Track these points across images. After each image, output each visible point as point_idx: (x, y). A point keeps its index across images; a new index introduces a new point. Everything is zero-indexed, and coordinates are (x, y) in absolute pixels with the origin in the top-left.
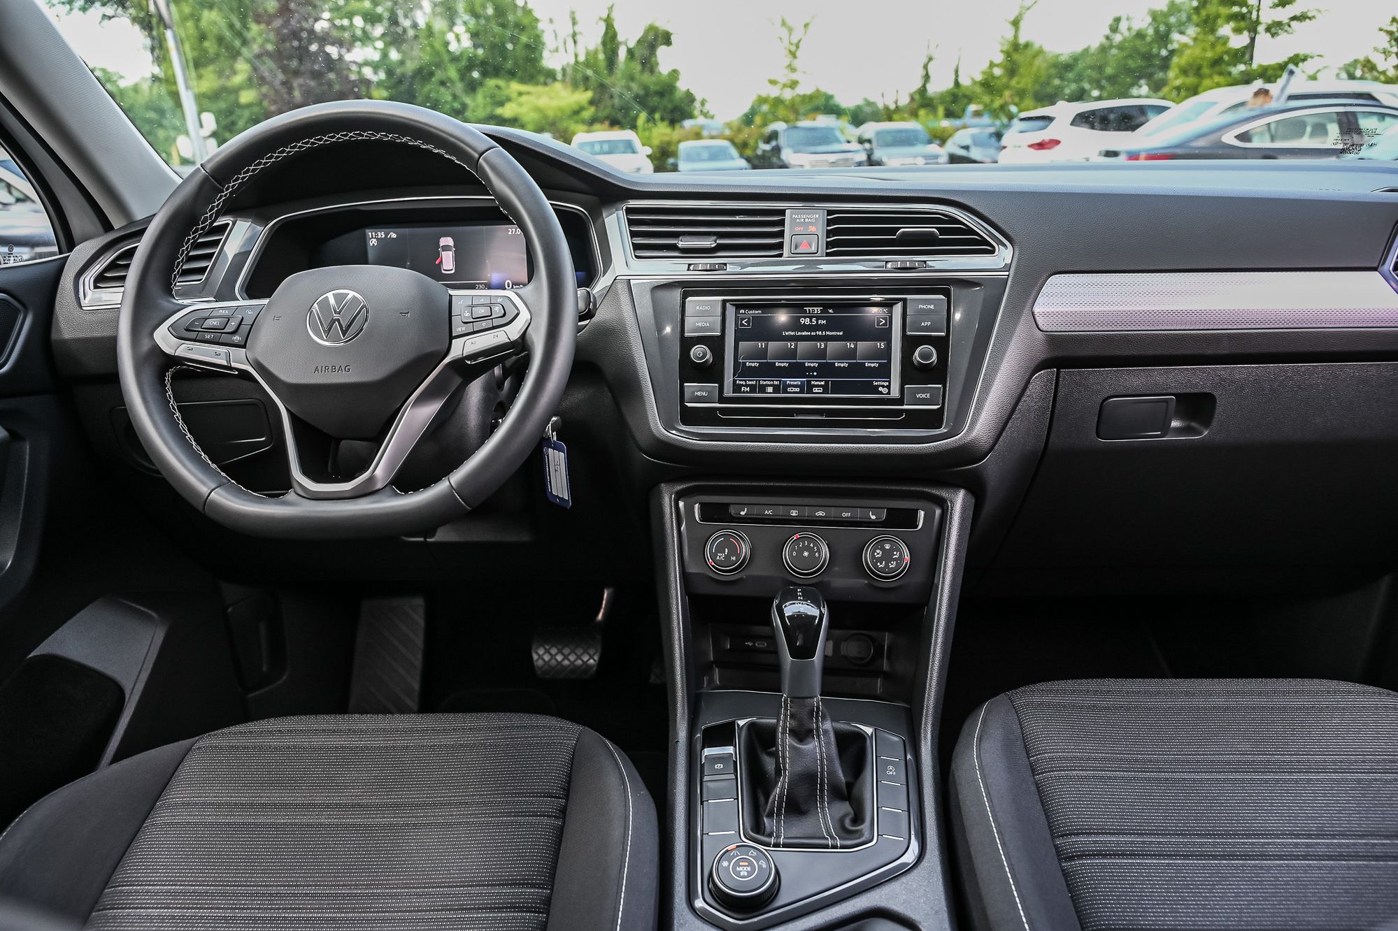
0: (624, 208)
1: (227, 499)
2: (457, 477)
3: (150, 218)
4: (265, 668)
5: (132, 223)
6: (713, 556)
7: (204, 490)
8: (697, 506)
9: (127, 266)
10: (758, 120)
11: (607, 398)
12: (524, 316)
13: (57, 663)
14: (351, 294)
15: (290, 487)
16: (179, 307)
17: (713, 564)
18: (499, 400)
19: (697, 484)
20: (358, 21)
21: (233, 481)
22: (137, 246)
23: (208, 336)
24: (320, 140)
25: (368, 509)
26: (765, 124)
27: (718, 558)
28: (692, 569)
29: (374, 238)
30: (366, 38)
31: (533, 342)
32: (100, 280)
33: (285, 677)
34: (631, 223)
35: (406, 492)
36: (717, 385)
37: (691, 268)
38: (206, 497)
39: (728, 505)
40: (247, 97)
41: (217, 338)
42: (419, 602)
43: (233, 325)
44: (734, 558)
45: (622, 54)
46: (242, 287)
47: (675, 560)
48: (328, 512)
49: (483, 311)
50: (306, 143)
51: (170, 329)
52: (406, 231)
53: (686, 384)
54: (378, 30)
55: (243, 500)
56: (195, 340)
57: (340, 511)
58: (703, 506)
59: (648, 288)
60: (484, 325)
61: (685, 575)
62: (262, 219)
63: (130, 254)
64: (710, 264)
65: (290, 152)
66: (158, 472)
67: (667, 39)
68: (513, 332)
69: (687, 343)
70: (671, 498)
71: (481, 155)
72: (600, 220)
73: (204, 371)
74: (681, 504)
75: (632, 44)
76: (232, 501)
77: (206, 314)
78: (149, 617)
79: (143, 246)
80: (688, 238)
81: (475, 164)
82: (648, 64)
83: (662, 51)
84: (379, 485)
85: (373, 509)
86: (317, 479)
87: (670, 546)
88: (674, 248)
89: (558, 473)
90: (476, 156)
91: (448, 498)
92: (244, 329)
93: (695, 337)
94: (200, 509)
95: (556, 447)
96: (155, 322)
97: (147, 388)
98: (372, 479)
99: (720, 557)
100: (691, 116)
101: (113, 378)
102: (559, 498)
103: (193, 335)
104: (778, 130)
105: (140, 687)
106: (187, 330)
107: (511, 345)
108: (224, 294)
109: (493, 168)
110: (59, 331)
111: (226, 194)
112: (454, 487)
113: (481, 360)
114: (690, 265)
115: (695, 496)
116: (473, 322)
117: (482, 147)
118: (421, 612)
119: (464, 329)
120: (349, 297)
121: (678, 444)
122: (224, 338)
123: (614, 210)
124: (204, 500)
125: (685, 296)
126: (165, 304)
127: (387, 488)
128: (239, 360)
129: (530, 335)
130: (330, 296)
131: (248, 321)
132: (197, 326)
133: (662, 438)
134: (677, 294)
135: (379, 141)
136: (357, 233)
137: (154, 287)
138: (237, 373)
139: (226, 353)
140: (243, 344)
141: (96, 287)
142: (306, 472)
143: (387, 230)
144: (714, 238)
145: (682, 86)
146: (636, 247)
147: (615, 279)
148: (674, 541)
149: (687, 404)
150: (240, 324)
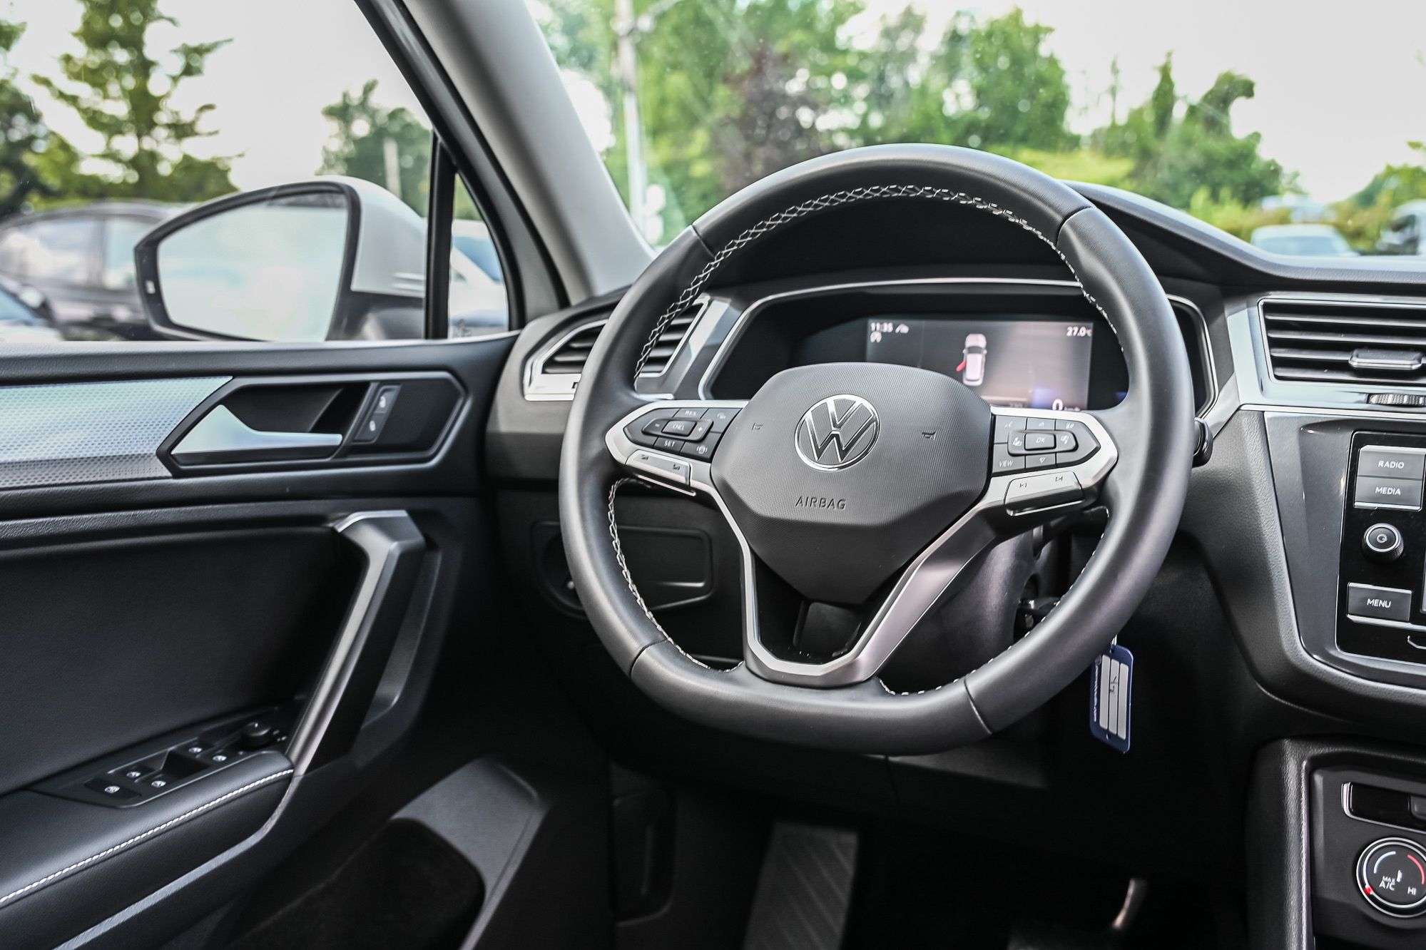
0: (1261, 303)
1: (660, 662)
2: (979, 680)
3: (622, 292)
4: (644, 890)
5: (591, 299)
6: (1375, 880)
7: (634, 645)
8: (1346, 788)
9: (588, 350)
10: (1383, 199)
11: (1204, 588)
12: (1108, 452)
13: (419, 833)
14: (859, 401)
15: (742, 658)
16: (639, 404)
17: (1372, 893)
18: (1033, 573)
19: (1351, 750)
20: (839, 81)
21: (670, 639)
22: (602, 326)
23: (668, 443)
24: (843, 196)
25: (843, 709)
26: (1395, 203)
27: (1382, 884)
28: (1330, 893)
29: (878, 330)
30: (845, 99)
31: (1117, 493)
32: (550, 364)
33: (666, 909)
34: (1271, 326)
35: (899, 692)
36: (1409, 592)
37: (1374, 399)
38: (635, 656)
39: (1405, 796)
40: (701, 169)
41: (680, 445)
42: (851, 839)
43: (700, 430)
44: (1413, 891)
45: (1179, 112)
46: (708, 384)
47: (1300, 872)
48: (789, 703)
49: (1043, 440)
50: (825, 201)
51: (626, 429)
52: (923, 324)
53: (1351, 584)
54: (862, 90)
55: (681, 667)
56: (652, 447)
57: (804, 705)
58: (1358, 789)
59: (1295, 427)
60: (1042, 460)
61: (1316, 902)
62: (743, 300)
63: (593, 334)
64: (1409, 396)
65: (802, 212)
66: (583, 613)
67: (1248, 90)
68: (1086, 476)
69: (1357, 520)
70: (1299, 766)
71: (1066, 217)
72: (1219, 320)
73: (655, 487)
74: (1318, 779)
75: (1196, 98)
76: (666, 666)
77: (669, 415)
78: (528, 796)
79: (610, 325)
80: (1369, 353)
81: (1055, 230)
82: (1215, 125)
83: (1239, 106)
84: (861, 676)
85: (851, 710)
86: (780, 654)
87: (1292, 847)
88: (1344, 367)
89: (1114, 696)
90: (1059, 218)
91: (960, 711)
92: (713, 438)
93: (1373, 510)
94: (626, 670)
95: (1114, 655)
96: (610, 419)
97: (588, 501)
98: (851, 666)
99: (1388, 883)
100: (1274, 193)
101: (551, 486)
102: (1110, 735)
103: (651, 440)
104: (1417, 214)
105: (504, 885)
106: (645, 433)
107: (1081, 493)
108: (686, 391)
109: (1082, 236)
110: (496, 423)
111: (716, 264)
112: (973, 697)
113: (1028, 511)
114: (1370, 395)
115: (1344, 770)
116: (1025, 455)
117: (1067, 208)
118: (852, 853)
119: (1010, 463)
120: (856, 405)
121: (1329, 680)
122: (688, 447)
123: (1245, 305)
124: (633, 658)
125: (1358, 443)
126: (624, 397)
127: (872, 682)
128: (698, 476)
129: (1114, 482)
130: (830, 403)
131: (719, 428)
132: (657, 429)
133: (1302, 666)
134: (1344, 440)
135: (921, 199)
136: (856, 324)
137: (615, 375)
138: (694, 494)
139: (686, 467)
140: (709, 456)
141: (544, 372)
142: (766, 641)
143: (896, 322)
144: (1417, 355)
145: (1265, 153)
146: (1277, 362)
147: (1238, 409)
148: (1300, 840)
149: (1349, 616)
150: (709, 431)
